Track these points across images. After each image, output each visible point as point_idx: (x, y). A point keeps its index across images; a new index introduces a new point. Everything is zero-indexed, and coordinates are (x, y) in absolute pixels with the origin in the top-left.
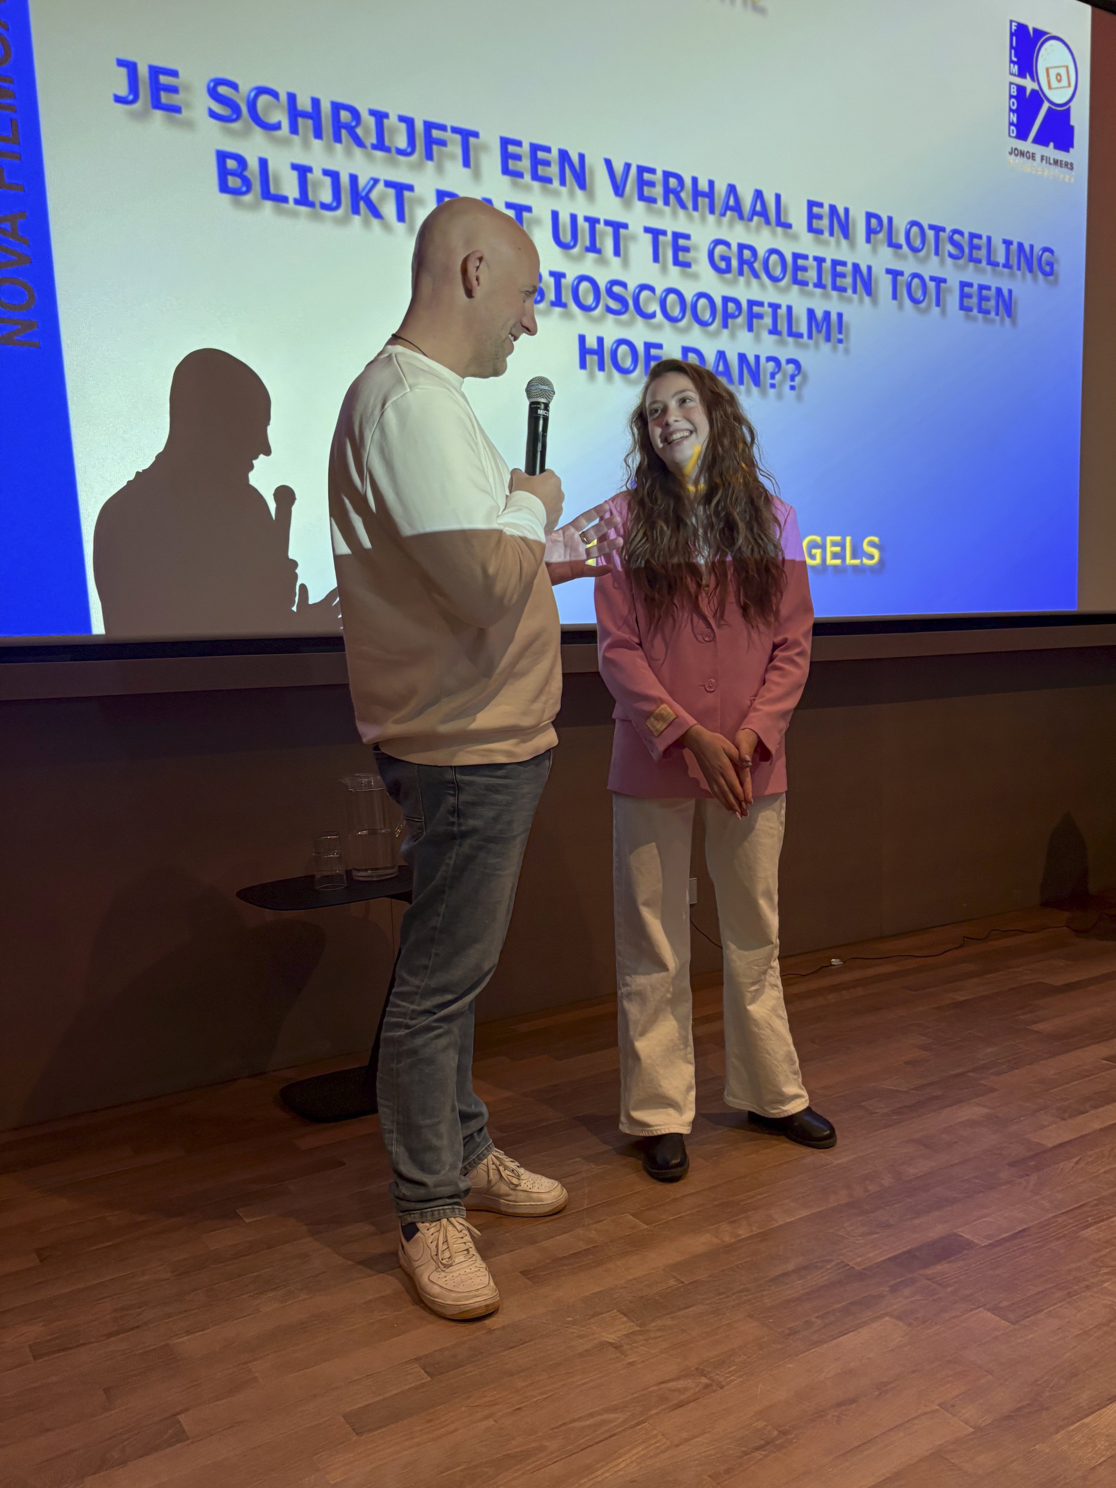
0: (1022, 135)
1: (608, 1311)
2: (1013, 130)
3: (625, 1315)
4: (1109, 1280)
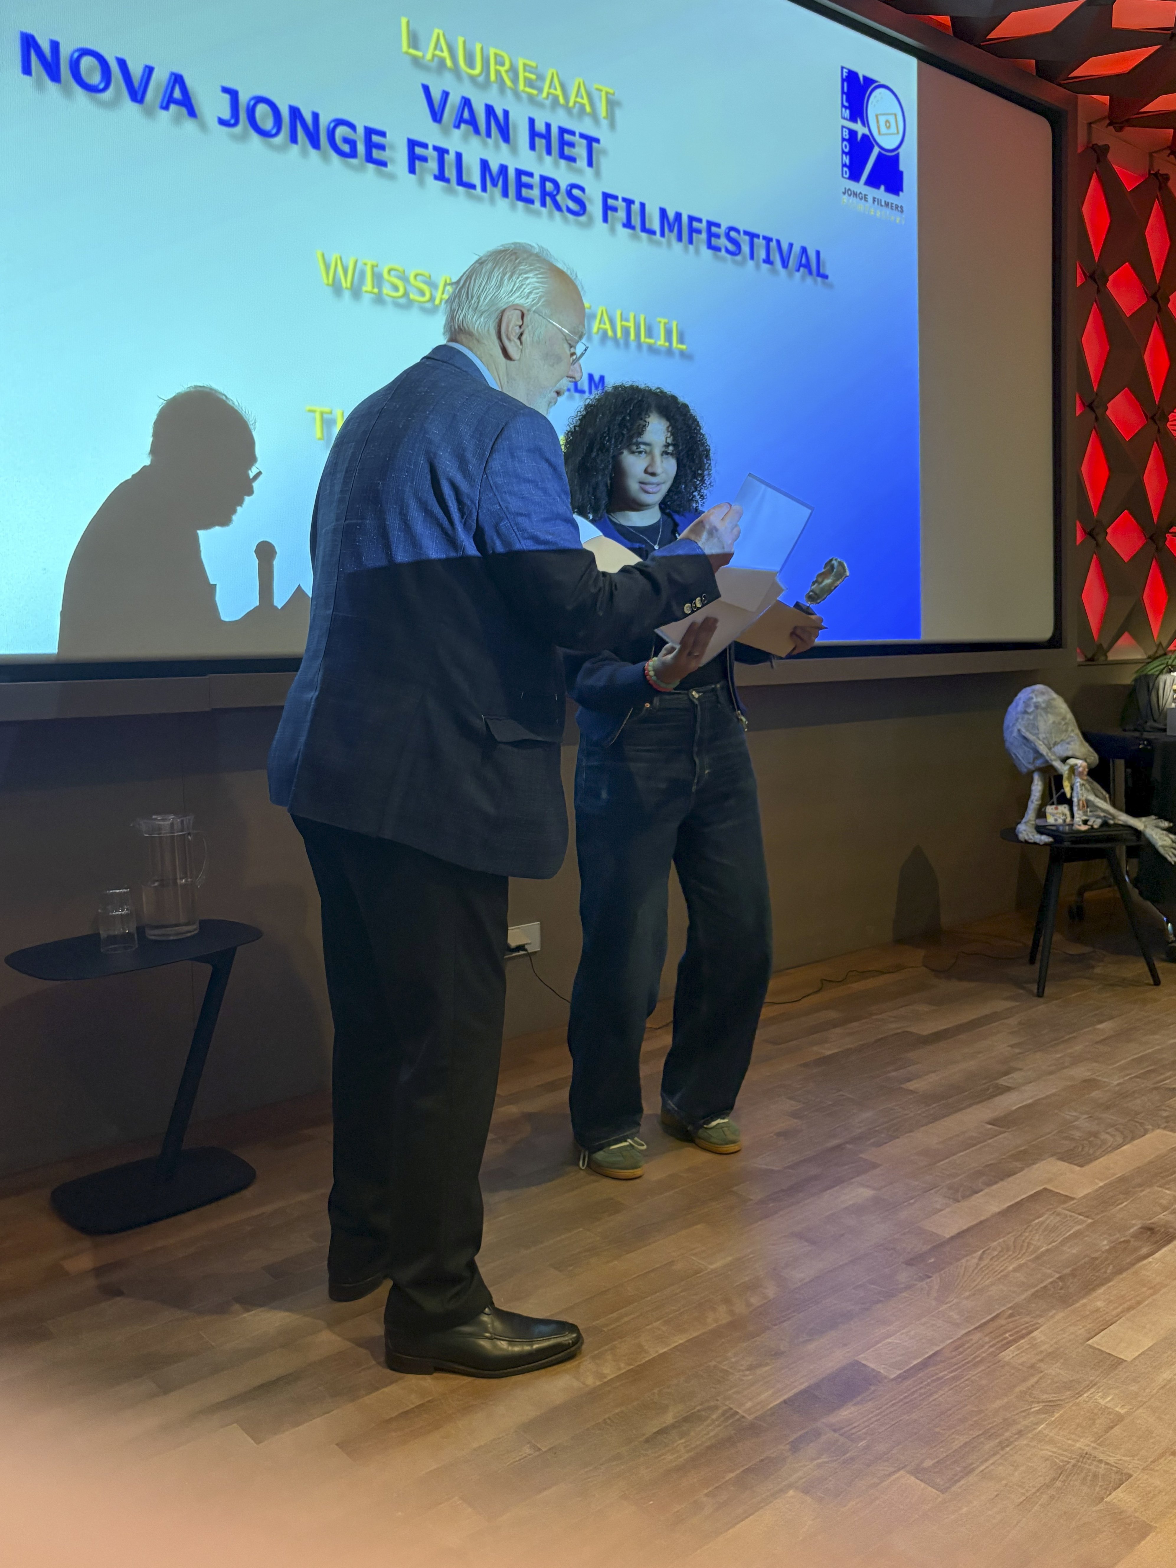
0: (855, 176)
2: (846, 172)
4: (1044, 1420)
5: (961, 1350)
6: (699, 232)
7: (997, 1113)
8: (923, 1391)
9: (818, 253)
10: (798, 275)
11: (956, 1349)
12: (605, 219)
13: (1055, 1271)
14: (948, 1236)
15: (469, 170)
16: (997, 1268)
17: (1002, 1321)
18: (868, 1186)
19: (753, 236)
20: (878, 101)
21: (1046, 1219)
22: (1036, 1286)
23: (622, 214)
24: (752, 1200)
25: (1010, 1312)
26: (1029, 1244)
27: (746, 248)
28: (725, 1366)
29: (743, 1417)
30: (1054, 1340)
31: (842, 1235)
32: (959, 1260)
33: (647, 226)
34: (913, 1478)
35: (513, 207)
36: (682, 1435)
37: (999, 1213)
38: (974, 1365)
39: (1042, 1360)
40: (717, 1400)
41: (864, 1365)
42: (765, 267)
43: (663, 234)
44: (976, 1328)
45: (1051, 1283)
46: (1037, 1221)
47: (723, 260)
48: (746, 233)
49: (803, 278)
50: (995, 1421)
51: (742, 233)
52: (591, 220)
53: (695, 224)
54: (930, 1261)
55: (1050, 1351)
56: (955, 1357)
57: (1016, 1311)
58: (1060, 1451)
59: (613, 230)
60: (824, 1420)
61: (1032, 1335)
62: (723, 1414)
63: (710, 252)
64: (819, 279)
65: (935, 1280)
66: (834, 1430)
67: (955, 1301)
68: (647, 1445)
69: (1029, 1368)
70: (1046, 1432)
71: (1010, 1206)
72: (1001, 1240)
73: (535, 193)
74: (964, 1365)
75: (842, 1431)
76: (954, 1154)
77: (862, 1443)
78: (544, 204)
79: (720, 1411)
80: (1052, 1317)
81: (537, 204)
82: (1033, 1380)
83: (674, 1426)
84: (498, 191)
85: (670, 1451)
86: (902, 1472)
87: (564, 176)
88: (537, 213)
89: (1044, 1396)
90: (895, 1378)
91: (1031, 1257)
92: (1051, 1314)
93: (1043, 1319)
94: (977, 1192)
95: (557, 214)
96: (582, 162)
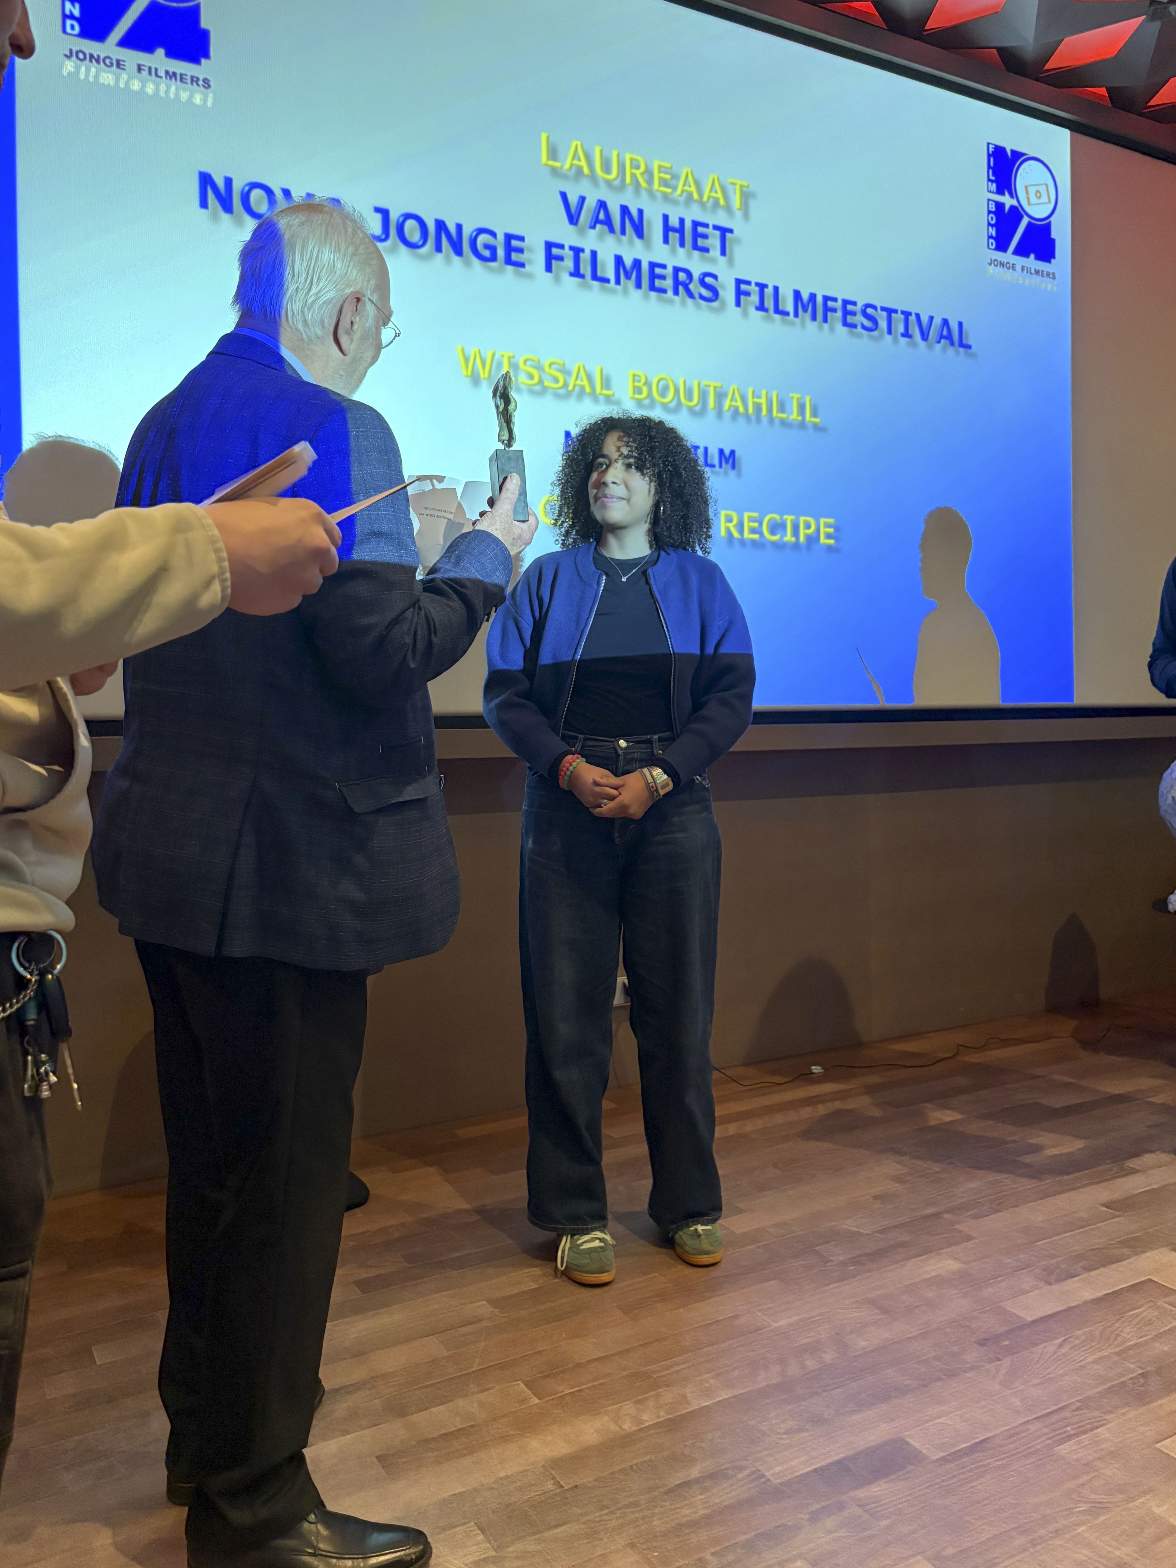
0: (1002, 246)
1: (463, 1524)
2: (992, 243)
3: (483, 1531)
4: (1087, 1522)
5: (1016, 1438)
6: (834, 310)
7: (1117, 1195)
8: (962, 1477)
9: (960, 324)
10: (938, 347)
11: (1008, 1436)
12: (738, 304)
13: (1139, 1367)
14: (1030, 1319)
15: (603, 266)
16: (1075, 1358)
17: (1066, 1413)
18: (956, 1259)
19: (890, 311)
20: (1027, 173)
21: (1143, 1312)
22: (1114, 1380)
23: (755, 298)
24: (832, 1261)
25: (1079, 1404)
26: (1118, 1335)
27: (883, 324)
28: (764, 1427)
29: (769, 1480)
30: (1120, 1439)
31: (917, 1307)
32: (1037, 1345)
33: (781, 307)
35: (646, 297)
36: (704, 1491)
37: (1093, 1300)
38: (1025, 1456)
39: (1099, 1458)
40: (747, 1460)
41: (908, 1443)
42: (903, 340)
43: (796, 315)
44: (1038, 1418)
45: (1132, 1379)
46: (1132, 1313)
47: (860, 336)
48: (883, 309)
49: (944, 350)
50: (1033, 1516)
51: (879, 309)
52: (723, 305)
53: (830, 304)
54: (1004, 1343)
55: (1112, 1449)
56: (1005, 1444)
57: (1086, 1403)
58: (1096, 1557)
59: (745, 314)
60: (851, 1494)
61: (1096, 1431)
62: (749, 1475)
63: (845, 330)
64: (961, 350)
65: (1006, 1362)
66: (859, 1506)
67: (1022, 1387)
68: (666, 1497)
69: (1085, 1465)
70: (1086, 1535)
71: (1105, 1295)
72: (1086, 1330)
73: (668, 283)
74: (1014, 1455)
75: (866, 1508)
76: (1058, 1234)
77: (885, 1523)
78: (676, 293)
79: (748, 1472)
80: (1123, 1414)
81: (670, 293)
82: (1085, 1478)
83: (697, 1481)
84: (631, 284)
85: (686, 1505)
86: (919, 1557)
87: (696, 265)
88: (670, 302)
89: (1093, 1496)
90: (937, 1460)
91: (1117, 1350)
92: (1124, 1410)
93: (1112, 1415)
94: (1074, 1277)
95: (689, 301)
96: (715, 252)
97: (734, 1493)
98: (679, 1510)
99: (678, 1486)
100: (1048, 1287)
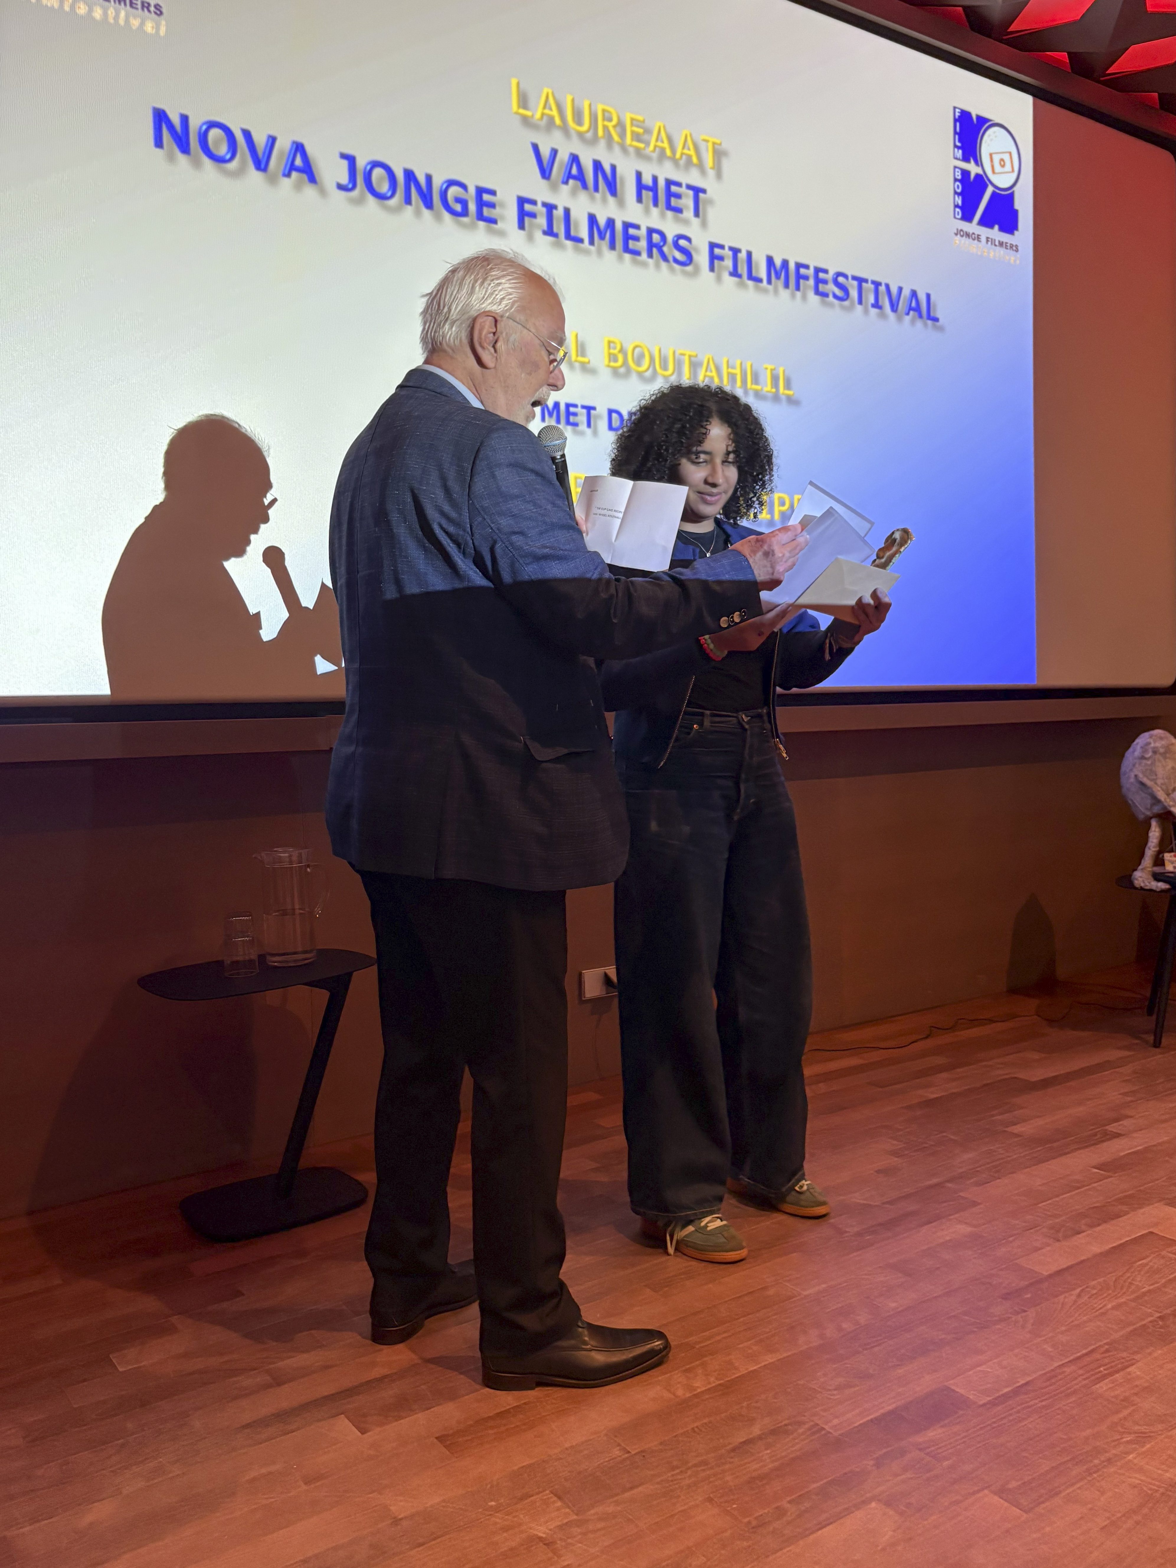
1: (538, 1494)
3: (560, 1498)
4: (1135, 1449)
5: (1053, 1381)
6: (806, 278)
7: (1105, 1158)
8: (1011, 1418)
9: (928, 296)
10: (907, 318)
11: (1049, 1380)
12: (712, 268)
13: (1156, 1311)
14: (1046, 1274)
15: (577, 224)
16: (1095, 1306)
17: (1097, 1356)
18: (967, 1223)
19: (861, 281)
21: (1151, 1261)
22: (1135, 1324)
23: (728, 263)
24: (848, 1232)
25: (1107, 1347)
26: (1131, 1283)
27: (854, 293)
28: (813, 1385)
29: (829, 1433)
30: (1151, 1376)
31: (938, 1269)
32: (1057, 1296)
33: (754, 274)
34: (996, 1498)
35: (620, 259)
36: (768, 1446)
37: (1101, 1253)
38: (1065, 1396)
39: (1136, 1394)
40: (804, 1416)
41: (953, 1391)
42: (874, 311)
43: (769, 282)
44: (1070, 1362)
45: (1151, 1322)
46: (1140, 1262)
47: (831, 305)
48: (854, 278)
49: (912, 321)
50: (1084, 1449)
51: (850, 278)
52: (697, 269)
53: (803, 271)
54: (1026, 1296)
55: (1145, 1385)
56: (1046, 1387)
57: (1113, 1347)
58: (1149, 1480)
59: (719, 279)
60: (910, 1440)
61: (1129, 1370)
62: (809, 1429)
63: (817, 298)
64: (929, 322)
65: (1032, 1313)
66: (920, 1450)
67: (1051, 1335)
68: (732, 1454)
69: (1123, 1400)
70: (1136, 1461)
71: (1113, 1248)
72: (1101, 1280)
73: (643, 244)
74: (1055, 1395)
75: (928, 1450)
76: (1057, 1196)
77: (946, 1463)
78: (650, 255)
79: (807, 1426)
80: (1150, 1354)
81: (644, 255)
82: (1125, 1412)
83: (760, 1438)
84: (605, 244)
85: (754, 1460)
86: (986, 1491)
87: (671, 227)
88: (644, 265)
89: (1137, 1428)
90: (984, 1405)
91: (1132, 1297)
92: (1148, 1351)
93: (1139, 1356)
94: (1079, 1233)
95: (664, 265)
96: (689, 213)
97: (797, 1447)
98: (748, 1465)
99: (744, 1442)
100: (1057, 1244)
